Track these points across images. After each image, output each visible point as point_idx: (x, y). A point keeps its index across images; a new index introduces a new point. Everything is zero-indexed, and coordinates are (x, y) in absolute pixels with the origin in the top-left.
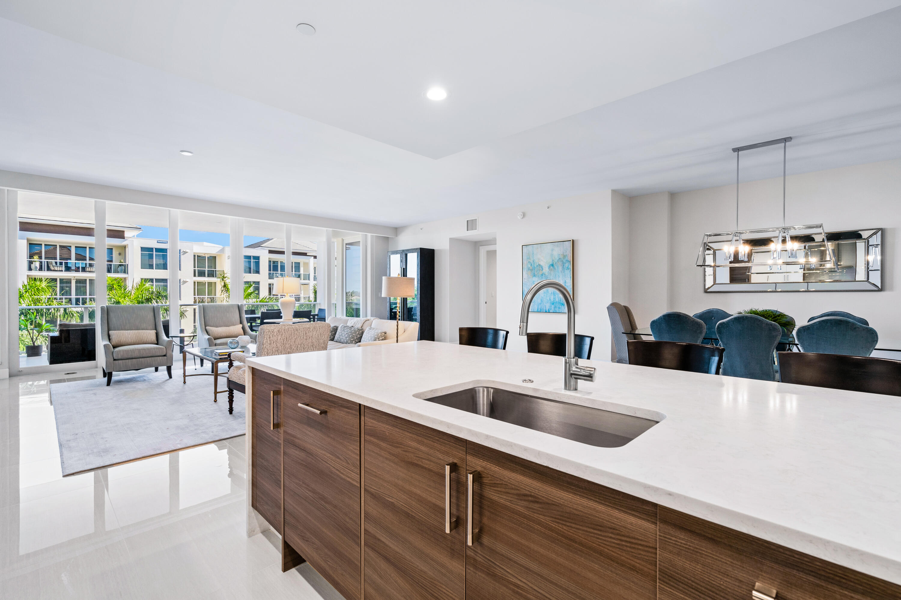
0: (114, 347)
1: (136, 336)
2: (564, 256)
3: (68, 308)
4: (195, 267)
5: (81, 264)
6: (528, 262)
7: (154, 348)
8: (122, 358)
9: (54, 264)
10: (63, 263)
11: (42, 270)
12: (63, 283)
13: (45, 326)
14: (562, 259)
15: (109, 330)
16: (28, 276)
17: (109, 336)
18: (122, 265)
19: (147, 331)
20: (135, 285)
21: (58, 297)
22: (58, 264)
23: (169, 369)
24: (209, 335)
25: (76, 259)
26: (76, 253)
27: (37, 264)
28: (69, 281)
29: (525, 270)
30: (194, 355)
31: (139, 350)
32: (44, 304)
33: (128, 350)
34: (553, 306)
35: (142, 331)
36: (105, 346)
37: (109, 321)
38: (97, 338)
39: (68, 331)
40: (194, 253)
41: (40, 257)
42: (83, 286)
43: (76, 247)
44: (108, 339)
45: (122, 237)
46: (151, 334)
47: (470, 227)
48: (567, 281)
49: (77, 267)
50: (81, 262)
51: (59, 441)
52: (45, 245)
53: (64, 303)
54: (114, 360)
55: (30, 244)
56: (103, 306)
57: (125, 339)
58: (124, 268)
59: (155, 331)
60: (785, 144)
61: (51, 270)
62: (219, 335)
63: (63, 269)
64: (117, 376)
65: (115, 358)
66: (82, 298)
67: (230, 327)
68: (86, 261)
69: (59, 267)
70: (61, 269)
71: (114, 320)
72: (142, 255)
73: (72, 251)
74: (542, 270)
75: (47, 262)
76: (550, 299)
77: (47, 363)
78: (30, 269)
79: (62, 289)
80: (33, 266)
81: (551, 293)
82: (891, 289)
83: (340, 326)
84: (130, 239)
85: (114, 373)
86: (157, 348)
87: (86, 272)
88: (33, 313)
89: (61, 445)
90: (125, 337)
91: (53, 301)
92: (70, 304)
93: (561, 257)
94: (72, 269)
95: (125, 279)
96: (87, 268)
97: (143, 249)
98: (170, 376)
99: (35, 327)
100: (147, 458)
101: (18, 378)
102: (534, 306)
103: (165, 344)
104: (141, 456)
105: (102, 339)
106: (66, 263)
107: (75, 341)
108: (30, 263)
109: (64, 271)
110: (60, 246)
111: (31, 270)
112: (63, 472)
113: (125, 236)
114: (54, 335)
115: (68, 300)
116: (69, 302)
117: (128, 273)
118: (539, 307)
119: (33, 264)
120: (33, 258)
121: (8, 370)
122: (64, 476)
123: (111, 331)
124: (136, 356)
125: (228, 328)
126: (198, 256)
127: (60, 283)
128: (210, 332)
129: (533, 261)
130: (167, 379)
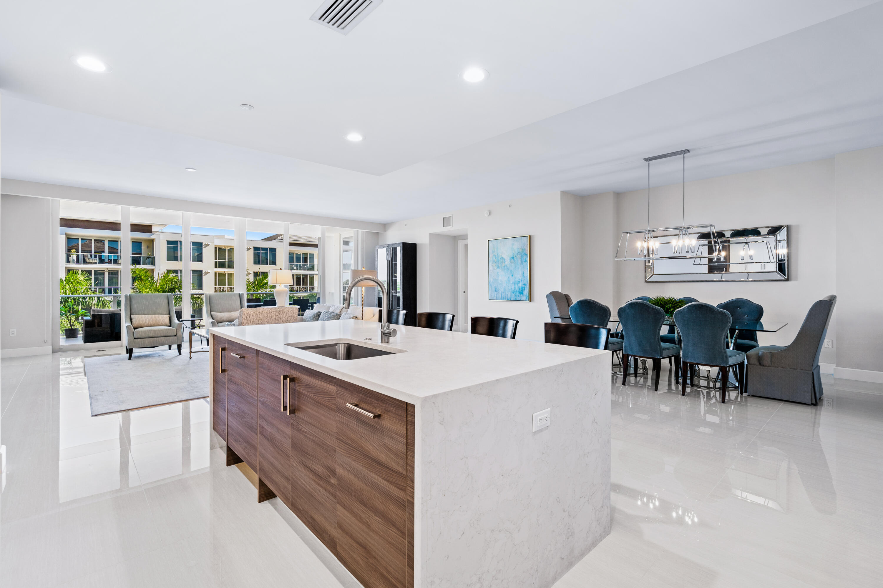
0: (135, 329)
1: (153, 320)
2: (523, 250)
3: (101, 296)
4: (216, 259)
5: (113, 257)
6: (493, 255)
7: (167, 330)
8: (141, 337)
9: (89, 257)
10: (98, 256)
11: (78, 263)
12: (97, 275)
13: (81, 312)
14: (521, 253)
15: (131, 314)
16: (66, 268)
17: (131, 319)
18: (150, 257)
19: (162, 315)
20: (160, 276)
21: (93, 287)
22: (93, 256)
23: (179, 348)
24: (213, 319)
25: (109, 252)
26: (108, 246)
27: (75, 257)
28: (102, 273)
29: (491, 262)
30: (201, 336)
31: (154, 331)
32: (81, 294)
33: (146, 331)
34: (513, 295)
35: (158, 315)
36: (127, 327)
37: (132, 307)
38: (122, 321)
39: (100, 316)
40: (215, 246)
41: (77, 251)
42: (115, 277)
43: (109, 241)
44: (130, 323)
45: (151, 232)
46: (165, 318)
47: (445, 224)
48: (525, 272)
49: (109, 260)
50: (113, 255)
51: (89, 396)
52: (82, 239)
53: (98, 293)
54: (135, 338)
55: (68, 238)
56: (126, 295)
57: (144, 321)
58: (152, 261)
59: (169, 315)
60: (684, 155)
61: (87, 263)
62: (222, 319)
63: (98, 261)
64: (136, 352)
65: (135, 337)
66: (114, 288)
67: (231, 313)
68: (118, 254)
69: (93, 260)
70: (95, 262)
71: (135, 306)
72: (168, 247)
73: (105, 244)
74: (505, 263)
75: (83, 255)
76: (511, 288)
77: (83, 342)
78: (68, 261)
79: (96, 280)
80: (71, 259)
81: (512, 283)
82: (796, 279)
83: (323, 312)
84: (157, 233)
85: (134, 349)
86: (169, 329)
87: (118, 264)
88: (71, 302)
89: (91, 398)
90: (144, 320)
91: (89, 291)
92: (103, 293)
93: (520, 250)
94: (105, 261)
95: (152, 270)
96: (119, 260)
97: (169, 242)
98: (180, 354)
99: (73, 313)
100: (152, 407)
101: (60, 353)
102: (498, 294)
103: (176, 326)
104: (148, 405)
105: (125, 322)
106: (100, 256)
107: (106, 326)
108: (68, 256)
109: (98, 263)
110: (95, 240)
111: (69, 263)
112: (92, 414)
113: (153, 230)
114: (87, 319)
115: (102, 290)
116: (102, 292)
117: (155, 265)
118: (502, 296)
119: (70, 257)
120: (71, 252)
121: (51, 346)
122: (92, 416)
123: (133, 315)
124: (152, 336)
125: (230, 313)
126: (219, 249)
127: (95, 274)
128: (214, 317)
129: (497, 254)
130: (177, 355)
